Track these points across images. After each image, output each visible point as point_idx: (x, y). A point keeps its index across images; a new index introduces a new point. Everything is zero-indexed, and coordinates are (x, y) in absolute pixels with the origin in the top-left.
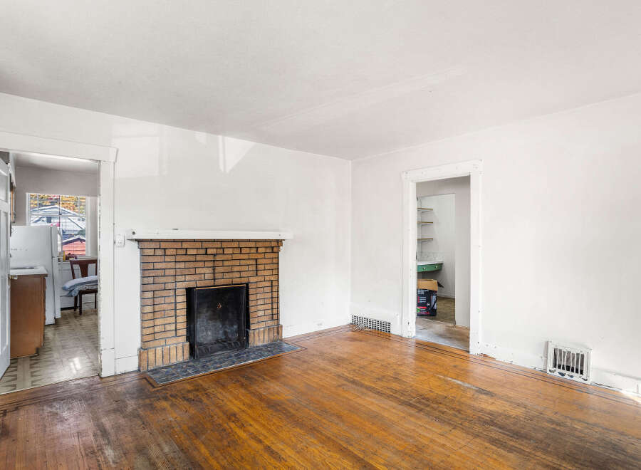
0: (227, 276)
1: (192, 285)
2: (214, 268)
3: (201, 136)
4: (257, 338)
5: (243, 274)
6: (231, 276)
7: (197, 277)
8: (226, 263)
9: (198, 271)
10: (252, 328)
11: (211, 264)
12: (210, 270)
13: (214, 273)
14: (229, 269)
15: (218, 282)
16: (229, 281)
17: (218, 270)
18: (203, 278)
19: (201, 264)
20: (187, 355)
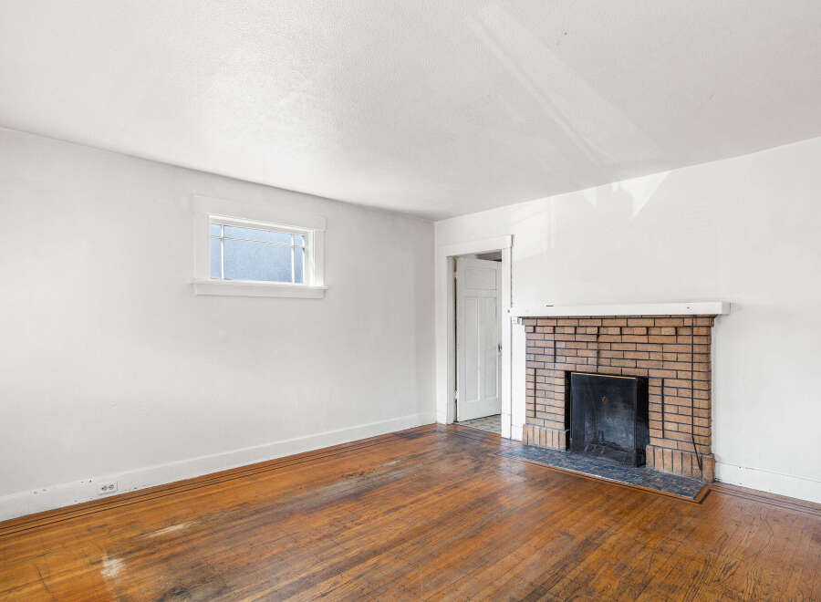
0: (615, 363)
1: (570, 368)
2: (598, 352)
3: (590, 194)
4: (658, 460)
5: (640, 364)
6: (621, 364)
7: (578, 360)
8: (615, 347)
9: (580, 353)
10: (651, 443)
11: (595, 346)
12: (593, 354)
13: (598, 357)
14: (620, 355)
15: (602, 369)
16: (618, 371)
17: (604, 354)
18: (584, 362)
19: (584, 345)
20: (563, 446)
